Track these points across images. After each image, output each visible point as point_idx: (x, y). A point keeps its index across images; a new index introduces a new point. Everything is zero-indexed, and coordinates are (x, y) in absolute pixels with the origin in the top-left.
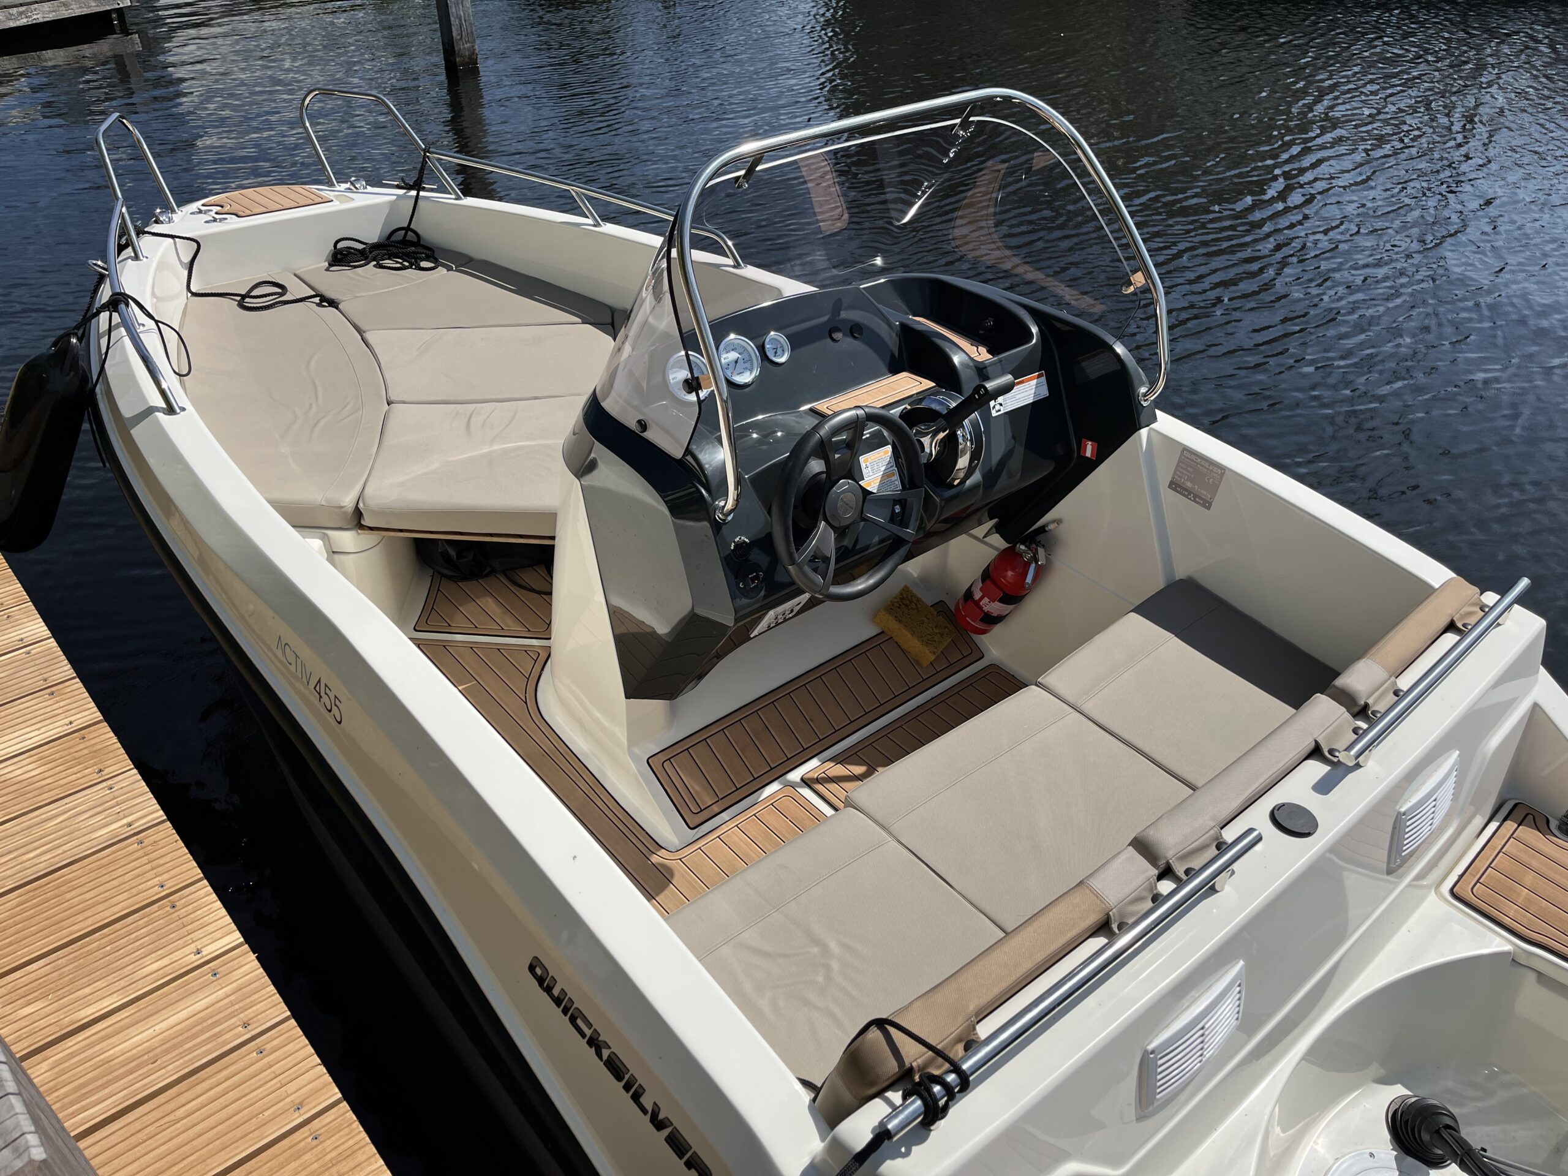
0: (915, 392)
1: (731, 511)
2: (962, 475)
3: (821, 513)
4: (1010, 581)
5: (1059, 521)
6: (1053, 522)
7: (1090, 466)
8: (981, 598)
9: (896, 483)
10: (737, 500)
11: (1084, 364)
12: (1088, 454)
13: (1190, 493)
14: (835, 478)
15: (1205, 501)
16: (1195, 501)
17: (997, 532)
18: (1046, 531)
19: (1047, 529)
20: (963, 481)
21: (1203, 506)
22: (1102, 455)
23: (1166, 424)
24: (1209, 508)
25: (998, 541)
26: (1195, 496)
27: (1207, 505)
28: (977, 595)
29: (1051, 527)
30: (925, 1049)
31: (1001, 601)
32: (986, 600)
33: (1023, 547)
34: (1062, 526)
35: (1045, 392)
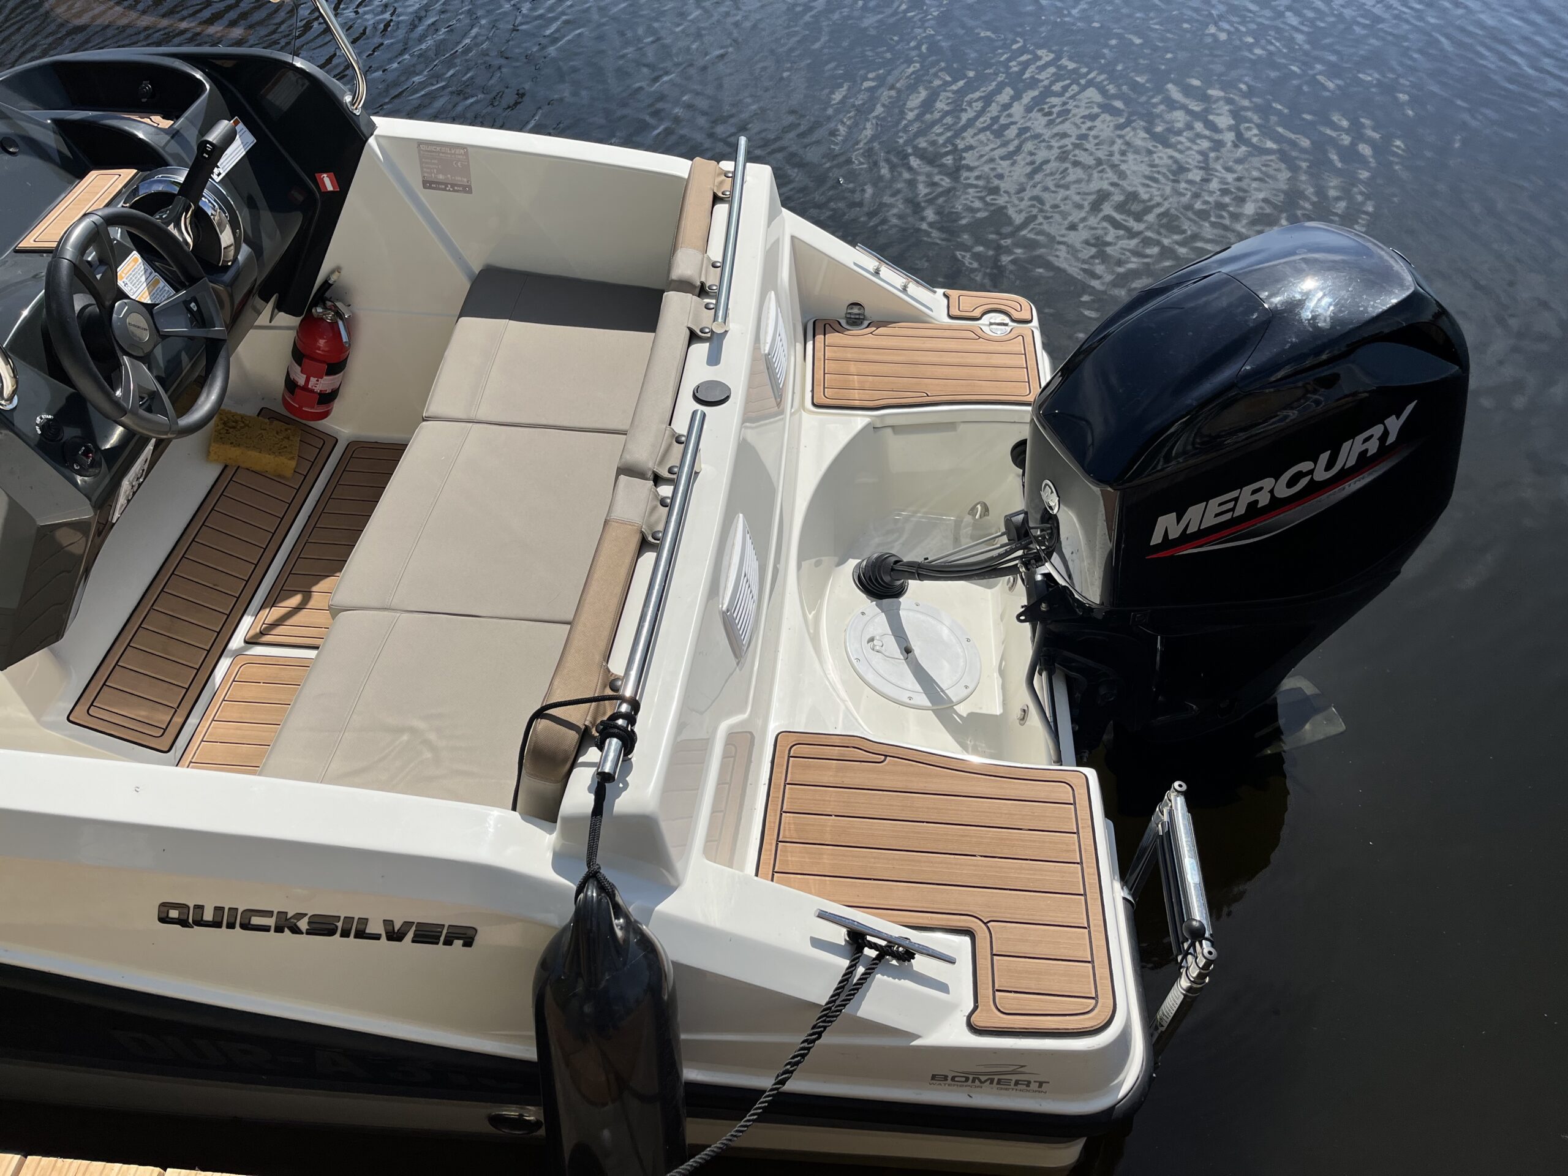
0: (120, 187)
1: (14, 392)
2: (232, 253)
3: (117, 348)
4: (326, 349)
5: (338, 269)
6: (332, 272)
7: (337, 200)
8: (307, 381)
9: (166, 288)
10: (15, 377)
11: (270, 97)
12: (330, 188)
13: (446, 185)
14: (108, 303)
15: (464, 187)
16: (454, 191)
17: (280, 311)
18: (331, 285)
19: (330, 282)
20: (235, 259)
21: (464, 191)
22: (345, 182)
23: (386, 126)
24: (470, 192)
25: (284, 319)
26: (453, 186)
27: (467, 189)
28: (301, 380)
29: (334, 278)
30: (589, 704)
31: (327, 374)
32: (313, 380)
33: (319, 310)
34: (343, 272)
35: (251, 140)
